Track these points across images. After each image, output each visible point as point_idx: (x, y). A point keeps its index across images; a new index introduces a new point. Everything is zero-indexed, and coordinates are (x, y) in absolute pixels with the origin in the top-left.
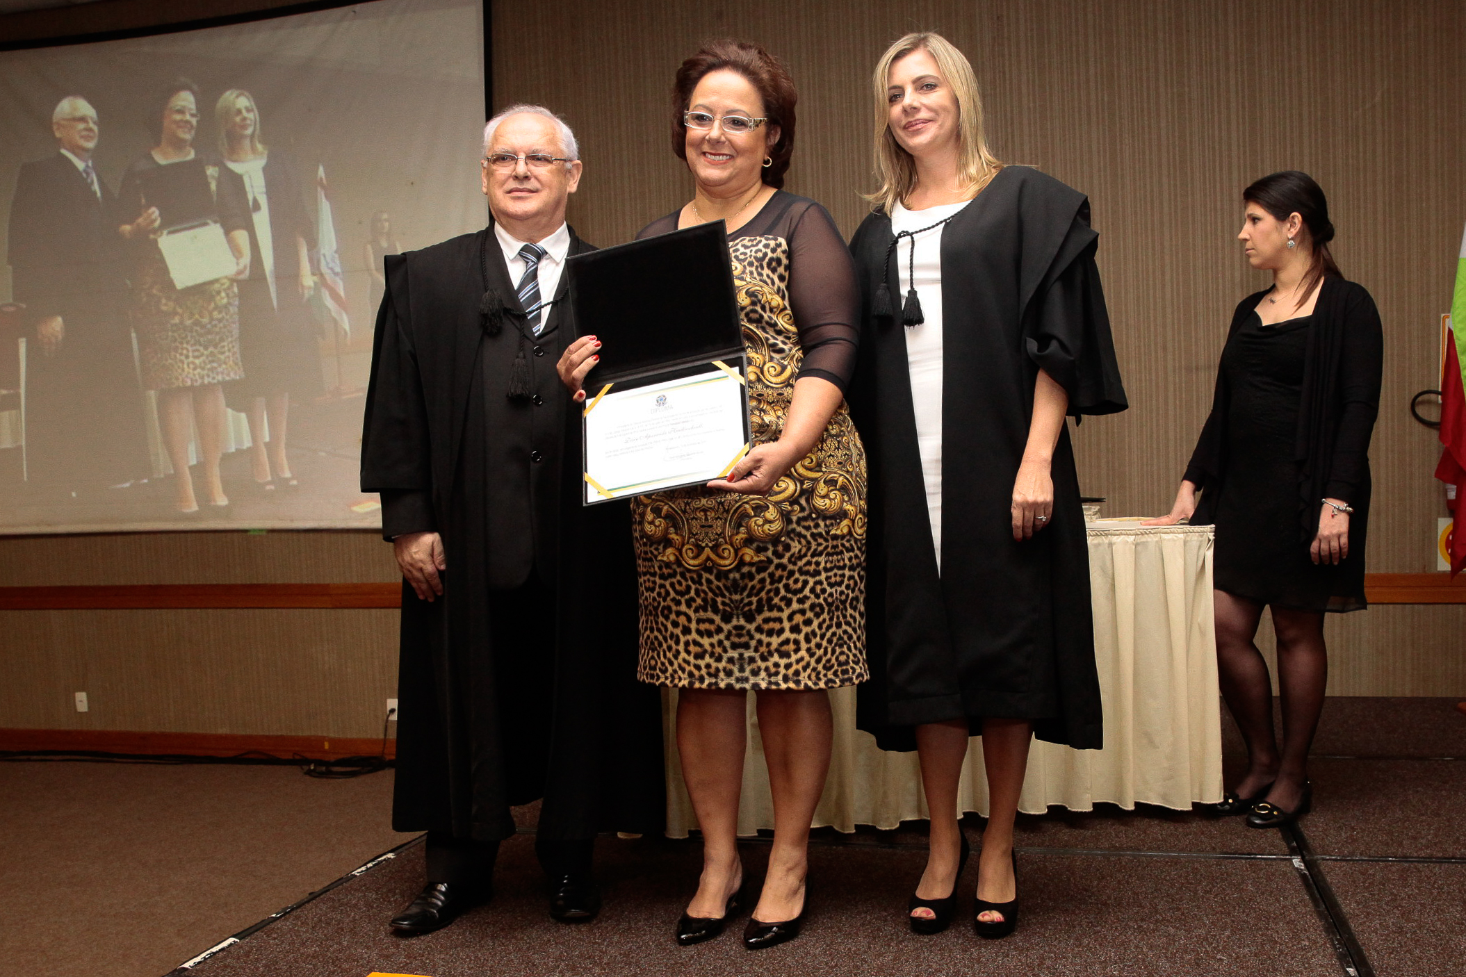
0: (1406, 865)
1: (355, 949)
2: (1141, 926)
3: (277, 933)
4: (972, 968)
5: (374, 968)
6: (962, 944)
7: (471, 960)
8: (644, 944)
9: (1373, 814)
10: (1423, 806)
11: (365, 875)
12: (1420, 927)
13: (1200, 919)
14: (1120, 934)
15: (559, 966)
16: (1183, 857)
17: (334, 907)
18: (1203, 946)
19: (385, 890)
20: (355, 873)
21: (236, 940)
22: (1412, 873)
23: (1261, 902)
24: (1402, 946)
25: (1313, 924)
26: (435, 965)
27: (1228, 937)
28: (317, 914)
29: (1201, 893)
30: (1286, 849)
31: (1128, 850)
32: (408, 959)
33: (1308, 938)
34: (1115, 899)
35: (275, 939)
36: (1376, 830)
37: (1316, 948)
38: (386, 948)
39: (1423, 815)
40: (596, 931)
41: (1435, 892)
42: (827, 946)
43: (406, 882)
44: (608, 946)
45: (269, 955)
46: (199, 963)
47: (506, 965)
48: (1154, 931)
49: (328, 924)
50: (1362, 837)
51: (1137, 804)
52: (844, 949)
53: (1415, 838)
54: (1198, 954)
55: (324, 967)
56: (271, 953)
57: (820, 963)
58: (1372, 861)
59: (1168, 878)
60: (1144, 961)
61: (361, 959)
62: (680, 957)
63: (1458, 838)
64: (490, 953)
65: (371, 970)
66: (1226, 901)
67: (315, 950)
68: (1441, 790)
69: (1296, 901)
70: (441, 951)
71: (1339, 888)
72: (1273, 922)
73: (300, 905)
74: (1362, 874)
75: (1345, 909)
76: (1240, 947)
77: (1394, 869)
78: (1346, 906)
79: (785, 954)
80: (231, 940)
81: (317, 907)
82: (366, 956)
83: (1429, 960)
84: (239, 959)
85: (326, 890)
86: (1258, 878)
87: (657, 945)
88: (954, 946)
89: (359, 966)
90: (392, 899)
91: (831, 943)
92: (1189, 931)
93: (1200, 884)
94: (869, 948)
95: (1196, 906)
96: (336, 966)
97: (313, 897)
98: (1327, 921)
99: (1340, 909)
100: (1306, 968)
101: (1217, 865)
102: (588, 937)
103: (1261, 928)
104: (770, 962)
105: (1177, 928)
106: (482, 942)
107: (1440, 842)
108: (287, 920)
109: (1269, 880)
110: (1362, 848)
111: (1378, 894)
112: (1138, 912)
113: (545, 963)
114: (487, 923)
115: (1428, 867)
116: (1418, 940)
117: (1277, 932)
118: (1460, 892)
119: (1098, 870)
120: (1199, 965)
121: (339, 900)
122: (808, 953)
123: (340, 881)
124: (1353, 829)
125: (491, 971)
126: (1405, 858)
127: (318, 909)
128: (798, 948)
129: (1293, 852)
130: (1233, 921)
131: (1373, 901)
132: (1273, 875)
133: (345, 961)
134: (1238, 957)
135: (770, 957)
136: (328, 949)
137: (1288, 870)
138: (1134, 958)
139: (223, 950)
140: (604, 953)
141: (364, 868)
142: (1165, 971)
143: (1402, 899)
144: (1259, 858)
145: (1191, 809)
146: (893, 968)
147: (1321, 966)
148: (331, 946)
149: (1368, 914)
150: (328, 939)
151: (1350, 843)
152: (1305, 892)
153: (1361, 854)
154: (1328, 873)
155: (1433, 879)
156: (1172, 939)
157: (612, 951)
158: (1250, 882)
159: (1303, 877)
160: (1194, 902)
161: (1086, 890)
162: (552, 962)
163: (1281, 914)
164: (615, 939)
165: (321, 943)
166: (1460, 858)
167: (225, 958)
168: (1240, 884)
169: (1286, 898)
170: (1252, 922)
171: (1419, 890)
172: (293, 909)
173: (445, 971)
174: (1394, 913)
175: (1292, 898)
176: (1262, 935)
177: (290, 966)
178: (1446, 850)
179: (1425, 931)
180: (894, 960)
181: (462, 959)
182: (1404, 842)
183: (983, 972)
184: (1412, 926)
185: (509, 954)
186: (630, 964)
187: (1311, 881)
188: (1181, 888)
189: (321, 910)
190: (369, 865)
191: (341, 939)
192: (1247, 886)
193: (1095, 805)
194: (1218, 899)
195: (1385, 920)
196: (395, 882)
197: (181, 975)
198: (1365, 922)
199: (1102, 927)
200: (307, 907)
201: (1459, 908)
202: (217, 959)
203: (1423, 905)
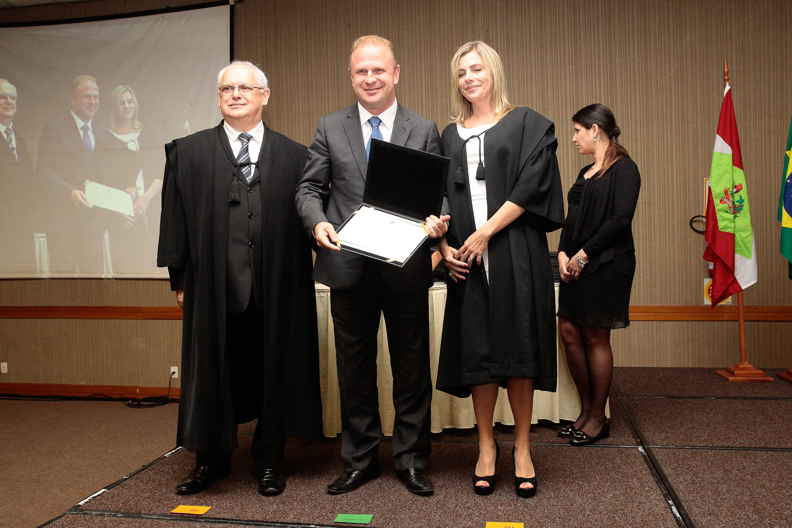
0: (694, 450)
1: (169, 494)
2: (566, 481)
3: (127, 486)
4: (484, 501)
7: (230, 499)
8: (318, 490)
9: (677, 426)
10: (701, 421)
11: (171, 456)
12: (703, 481)
13: (594, 477)
14: (556, 484)
17: (156, 473)
18: (597, 490)
19: (182, 464)
20: (166, 455)
21: (106, 490)
22: (697, 454)
23: (624, 468)
24: (695, 490)
26: (211, 502)
27: (609, 486)
28: (147, 477)
29: (594, 464)
30: (635, 443)
31: (557, 443)
32: (197, 498)
33: (648, 486)
34: (552, 467)
35: (126, 489)
36: (678, 433)
37: (653, 491)
39: (702, 426)
40: (293, 483)
41: (710, 463)
44: (300, 491)
46: (87, 502)
47: (249, 501)
48: (572, 483)
49: (154, 481)
50: (672, 436)
51: (561, 420)
53: (698, 437)
54: (595, 494)
56: (125, 496)
57: (407, 499)
58: (678, 448)
60: (568, 497)
61: (173, 499)
63: (719, 437)
64: (240, 495)
65: (178, 505)
66: (607, 468)
67: (148, 495)
68: (710, 414)
69: (641, 468)
71: (662, 461)
72: (630, 478)
73: (138, 472)
74: (673, 455)
75: (666, 472)
76: (615, 491)
77: (689, 452)
78: (666, 470)
80: (103, 490)
81: (147, 473)
83: (708, 496)
84: (108, 500)
85: (151, 464)
86: (622, 457)
89: (171, 503)
92: (589, 483)
93: (593, 459)
95: (592, 470)
96: (160, 503)
97: (144, 468)
98: (657, 477)
99: (664, 473)
100: (648, 501)
101: (601, 450)
103: (625, 481)
104: (383, 499)
105: (584, 481)
106: (235, 490)
107: (710, 439)
108: (132, 479)
109: (627, 457)
110: (672, 442)
111: (682, 465)
112: (563, 474)
114: (237, 480)
115: (705, 451)
116: (703, 487)
117: (633, 483)
118: (722, 463)
119: (542, 453)
120: (595, 500)
121: (158, 469)
122: (401, 494)
123: (159, 460)
124: (667, 433)
125: (241, 504)
126: (694, 447)
129: (638, 444)
130: (611, 478)
131: (679, 468)
133: (164, 500)
134: (614, 495)
136: (155, 494)
137: (637, 453)
138: (563, 496)
139: (99, 495)
141: (169, 453)
142: (579, 503)
143: (694, 467)
144: (622, 447)
146: (444, 501)
147: (656, 500)
149: (677, 474)
150: (154, 489)
151: (666, 440)
152: (645, 464)
153: (672, 445)
154: (656, 454)
155: (708, 457)
156: (581, 487)
157: (302, 494)
158: (618, 458)
159: (644, 456)
160: (591, 468)
161: (537, 463)
163: (634, 475)
164: (303, 488)
165: (151, 491)
166: (722, 447)
167: (100, 499)
168: (613, 460)
169: (636, 467)
170: (620, 478)
171: (702, 463)
172: (134, 474)
174: (690, 474)
175: (639, 466)
176: (626, 485)
177: (136, 503)
178: (714, 443)
179: (706, 483)
180: (444, 497)
181: (226, 498)
182: (693, 439)
183: (489, 503)
184: (699, 480)
185: (249, 496)
186: (312, 500)
187: (648, 459)
188: (584, 462)
189: (149, 474)
190: (173, 451)
191: (161, 489)
192: (617, 461)
193: (539, 420)
194: (603, 467)
195: (686, 477)
196: (187, 460)
197: (77, 508)
198: (676, 478)
199: (547, 481)
200: (143, 472)
201: (722, 472)
202: (97, 500)
203: (704, 470)
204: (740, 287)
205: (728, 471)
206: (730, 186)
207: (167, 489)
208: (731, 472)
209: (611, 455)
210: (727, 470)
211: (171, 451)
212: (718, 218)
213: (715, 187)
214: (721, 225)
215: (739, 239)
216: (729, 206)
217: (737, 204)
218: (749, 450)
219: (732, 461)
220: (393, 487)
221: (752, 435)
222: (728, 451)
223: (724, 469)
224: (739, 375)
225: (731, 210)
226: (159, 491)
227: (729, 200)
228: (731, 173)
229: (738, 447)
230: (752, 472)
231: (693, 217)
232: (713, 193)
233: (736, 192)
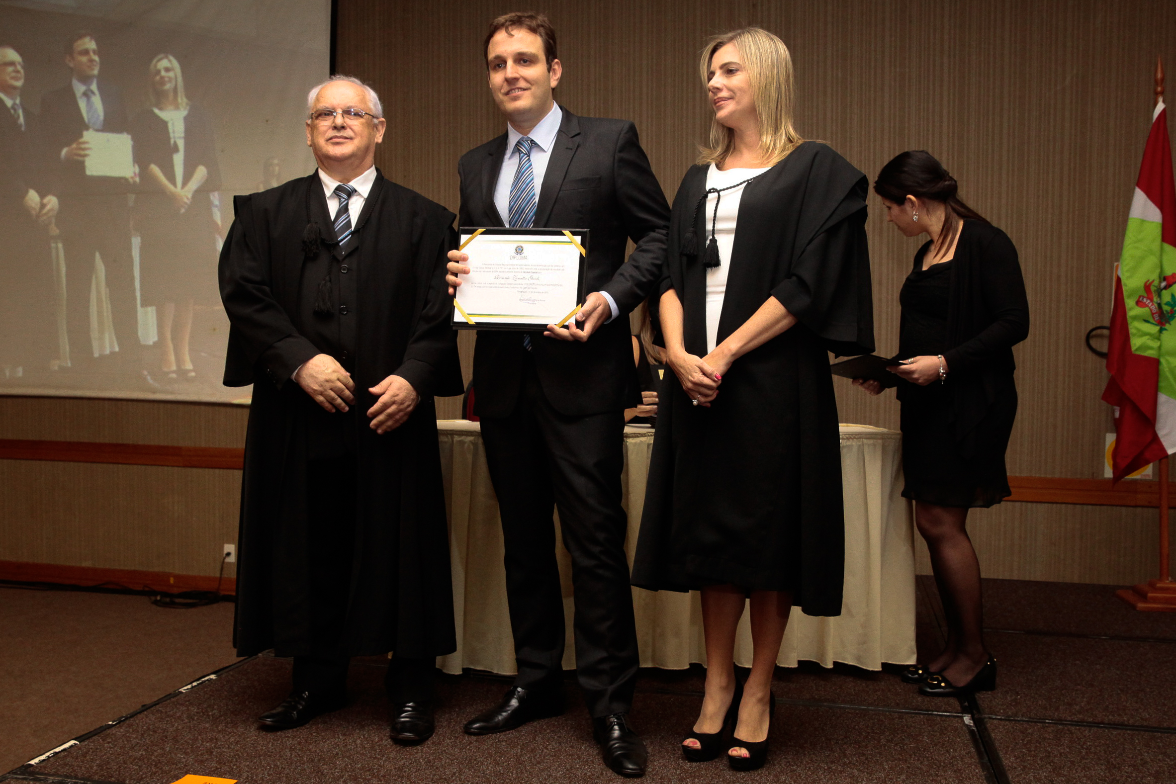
0: (1060, 727)
1: (176, 754)
2: (830, 768)
3: (111, 738)
5: (189, 770)
6: (680, 774)
7: (271, 768)
8: (415, 760)
9: (1036, 682)
10: (1080, 676)
11: (190, 692)
13: (881, 764)
14: (813, 773)
15: (343, 776)
16: (871, 710)
17: (162, 718)
19: (205, 706)
20: (182, 690)
21: (76, 742)
22: (1065, 734)
23: (933, 752)
25: (977, 773)
26: (240, 771)
27: (903, 781)
28: (146, 723)
29: (883, 741)
30: (959, 708)
31: (825, 701)
32: (220, 763)
35: (109, 743)
36: (1036, 696)
38: (202, 754)
39: (1079, 685)
40: (377, 747)
41: (1084, 752)
42: (567, 770)
43: (223, 699)
45: (103, 756)
46: (44, 760)
48: (841, 772)
49: (155, 732)
50: (1025, 700)
51: (835, 663)
52: (581, 774)
53: (1070, 705)
55: (147, 769)
56: (105, 755)
59: (857, 727)
61: (179, 763)
62: (445, 773)
63: (1107, 706)
64: (287, 763)
65: (187, 773)
66: (904, 750)
67: (142, 754)
68: (1096, 664)
69: (963, 752)
70: (247, 759)
71: (1001, 743)
72: (943, 770)
73: (133, 715)
74: (1022, 732)
75: (1005, 762)
77: (1050, 730)
78: (1006, 759)
79: (532, 776)
80: (72, 742)
81: (147, 717)
82: (184, 760)
84: (77, 759)
85: (157, 703)
86: (933, 731)
87: (426, 762)
88: (673, 776)
89: (177, 769)
90: (210, 713)
91: (571, 768)
92: (870, 774)
93: (883, 733)
94: (602, 774)
95: (878, 753)
96: (158, 768)
97: (145, 708)
98: (988, 771)
99: (1001, 762)
101: (899, 718)
102: (369, 753)
103: (931, 775)
105: (861, 771)
106: (282, 753)
107: (1091, 708)
108: (121, 727)
109: (942, 733)
110: (1024, 710)
111: (1035, 751)
112: (829, 756)
113: (332, 773)
114: (287, 737)
115: (1079, 729)
117: (945, 778)
118: (1105, 752)
119: (799, 717)
121: (166, 712)
122: (550, 776)
123: (169, 696)
124: (1018, 694)
125: (287, 777)
126: (1060, 721)
127: (147, 719)
128: (543, 770)
129: (965, 711)
130: (909, 767)
131: (1031, 756)
132: (946, 729)
133: (166, 764)
135: (519, 778)
136: (153, 753)
137: (959, 726)
139: (64, 750)
140: (381, 767)
141: (189, 686)
143: (1055, 756)
144: (935, 715)
145: (881, 669)
148: (155, 751)
149: (1025, 767)
150: (153, 745)
151: (1014, 706)
152: (971, 745)
153: (1023, 716)
154: (993, 730)
155: (1083, 740)
157: (388, 765)
158: (926, 734)
159: (972, 732)
160: (878, 749)
162: (338, 772)
163: (950, 763)
165: (148, 748)
166: (1108, 724)
167: (65, 757)
168: (917, 736)
169: (955, 750)
170: (925, 769)
171: (1070, 749)
172: (127, 718)
173: (248, 776)
174: (1047, 768)
175: (961, 749)
177: (120, 767)
178: (1096, 716)
181: (263, 766)
182: (1061, 707)
184: (1062, 781)
185: (303, 764)
186: (402, 777)
187: (978, 737)
188: (867, 737)
189: (150, 720)
190: (195, 684)
191: (164, 745)
192: (923, 738)
193: (800, 662)
194: (897, 748)
195: (1039, 773)
196: (214, 699)
197: (27, 770)
198: (1021, 774)
199: (798, 767)
200: (140, 716)
201: (1103, 767)
202: (59, 758)
203: (1072, 762)
204: (1163, 450)
205: (1115, 767)
206: (1154, 277)
207: (173, 746)
208: (1119, 769)
209: (915, 727)
210: (1112, 764)
211: (191, 683)
212: (1132, 330)
213: (1129, 277)
214: (1136, 343)
215: (1166, 370)
216: (1151, 310)
217: (1166, 308)
218: (1158, 732)
219: (1124, 749)
220: (539, 763)
221: (1164, 705)
222: (1119, 731)
223: (1108, 762)
224: (1155, 600)
225: (1154, 318)
226: (160, 749)
227: (1152, 300)
228: (1158, 254)
229: (1137, 726)
230: (1157, 771)
231: (1091, 328)
232: (1124, 288)
233: (1166, 288)
